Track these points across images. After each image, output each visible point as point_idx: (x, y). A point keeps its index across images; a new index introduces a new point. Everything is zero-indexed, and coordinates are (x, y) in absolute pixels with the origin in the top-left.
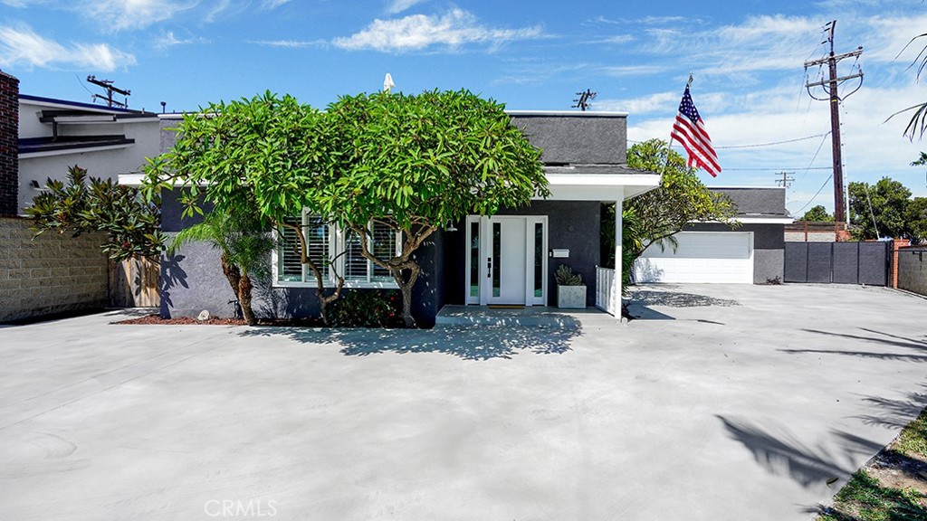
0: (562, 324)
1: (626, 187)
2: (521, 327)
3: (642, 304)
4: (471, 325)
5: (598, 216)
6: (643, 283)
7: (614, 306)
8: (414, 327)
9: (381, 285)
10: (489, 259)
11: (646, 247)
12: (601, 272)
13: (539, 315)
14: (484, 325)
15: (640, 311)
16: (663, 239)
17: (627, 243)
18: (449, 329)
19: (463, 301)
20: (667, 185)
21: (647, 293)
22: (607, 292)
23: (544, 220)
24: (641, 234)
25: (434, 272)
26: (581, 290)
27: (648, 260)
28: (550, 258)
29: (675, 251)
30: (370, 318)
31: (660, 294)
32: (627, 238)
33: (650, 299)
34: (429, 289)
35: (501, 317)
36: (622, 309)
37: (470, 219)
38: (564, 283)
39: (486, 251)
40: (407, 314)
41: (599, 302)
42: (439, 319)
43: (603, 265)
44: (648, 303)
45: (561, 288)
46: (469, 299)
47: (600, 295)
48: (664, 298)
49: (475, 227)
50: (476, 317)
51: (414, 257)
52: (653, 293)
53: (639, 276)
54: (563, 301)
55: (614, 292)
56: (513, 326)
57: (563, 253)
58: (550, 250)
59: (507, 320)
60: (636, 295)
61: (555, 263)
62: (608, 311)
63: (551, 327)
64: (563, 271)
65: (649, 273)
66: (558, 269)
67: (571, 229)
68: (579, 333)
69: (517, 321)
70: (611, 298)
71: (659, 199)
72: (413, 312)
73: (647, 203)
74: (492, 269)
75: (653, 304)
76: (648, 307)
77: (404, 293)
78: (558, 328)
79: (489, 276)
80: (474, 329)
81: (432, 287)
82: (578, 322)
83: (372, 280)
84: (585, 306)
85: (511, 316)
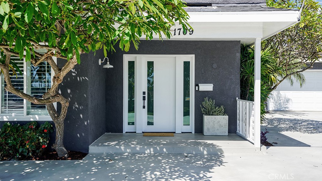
0: (205, 153)
1: (265, 23)
2: (167, 156)
3: (277, 130)
4: (122, 154)
5: (238, 55)
6: (276, 111)
7: (253, 135)
8: (65, 159)
9: (37, 118)
10: (144, 93)
11: (281, 81)
12: (241, 104)
13: (186, 143)
14: (134, 154)
15: (276, 137)
16: (292, 76)
17: (265, 78)
18: (98, 160)
19: (120, 130)
20: (302, 25)
21: (279, 120)
22: (247, 122)
23: (191, 58)
24: (276, 70)
25: (87, 105)
26: (224, 120)
27: (279, 93)
28: (197, 92)
29: (301, 85)
30: (20, 150)
31: (291, 120)
32: (264, 74)
33: (283, 126)
34: (83, 121)
35: (149, 145)
36: (261, 137)
37: (127, 58)
38: (208, 114)
39: (141, 86)
40: (59, 146)
41: (240, 129)
42: (93, 149)
43: (243, 97)
44: (282, 129)
45: (206, 118)
46: (126, 128)
47: (240, 124)
48: (295, 125)
49: (132, 65)
50: (127, 146)
51: (60, 92)
52: (285, 120)
53: (271, 106)
54: (208, 129)
55: (253, 122)
56: (160, 155)
57: (207, 87)
58: (197, 85)
59: (155, 149)
60: (271, 121)
61: (200, 96)
62: (248, 139)
63: (196, 155)
64: (208, 103)
65: (280, 104)
66: (203, 101)
67: (215, 66)
68: (221, 162)
69: (165, 150)
70: (251, 128)
71: (293, 40)
72: (65, 143)
73: (281, 43)
74: (146, 101)
75: (287, 130)
76: (283, 133)
77: (56, 125)
78: (202, 155)
79: (144, 107)
80: (122, 159)
81: (85, 119)
82: (221, 151)
83: (28, 114)
84: (227, 134)
85: (159, 144)
